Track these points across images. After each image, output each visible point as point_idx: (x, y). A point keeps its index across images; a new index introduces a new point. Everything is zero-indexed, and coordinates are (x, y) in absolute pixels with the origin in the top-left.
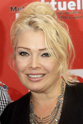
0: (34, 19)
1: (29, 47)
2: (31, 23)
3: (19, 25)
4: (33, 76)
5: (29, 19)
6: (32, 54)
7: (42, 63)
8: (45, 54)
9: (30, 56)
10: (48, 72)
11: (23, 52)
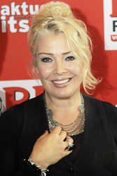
0: (52, 22)
1: (52, 52)
2: (50, 27)
3: (37, 30)
4: (59, 82)
5: (46, 22)
6: (55, 59)
7: (68, 68)
8: (68, 57)
9: (53, 62)
10: (76, 75)
11: (46, 58)
